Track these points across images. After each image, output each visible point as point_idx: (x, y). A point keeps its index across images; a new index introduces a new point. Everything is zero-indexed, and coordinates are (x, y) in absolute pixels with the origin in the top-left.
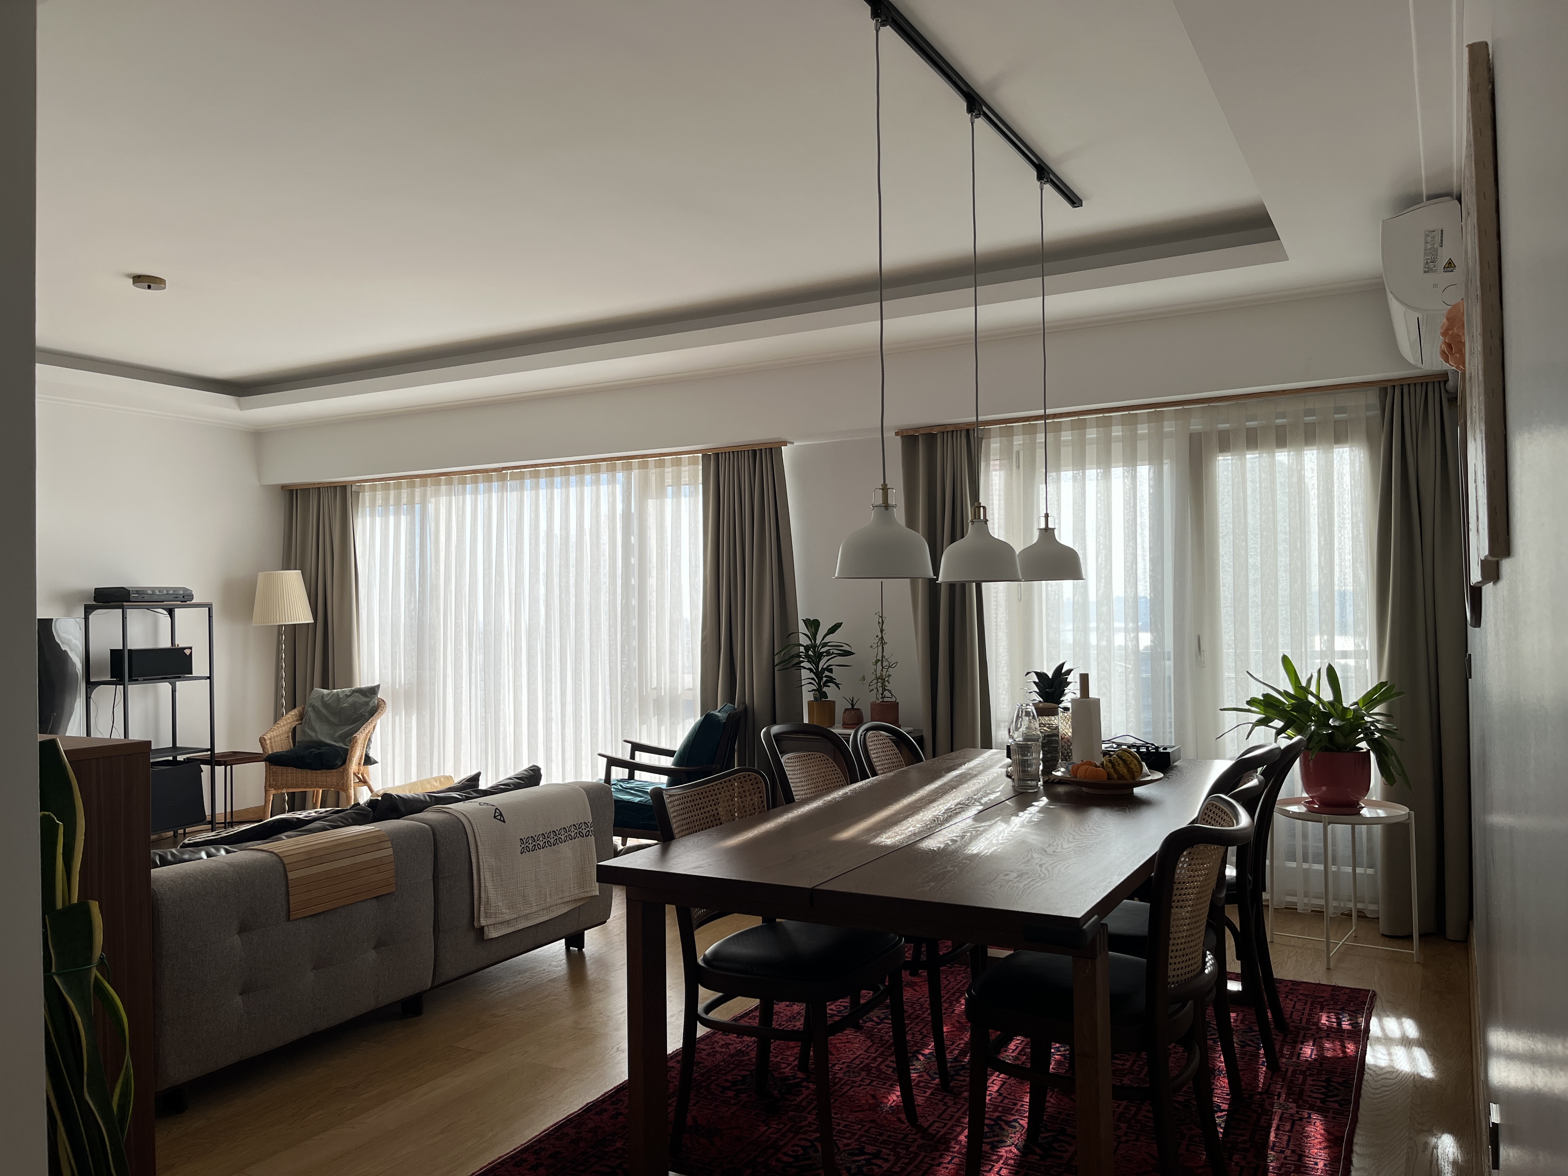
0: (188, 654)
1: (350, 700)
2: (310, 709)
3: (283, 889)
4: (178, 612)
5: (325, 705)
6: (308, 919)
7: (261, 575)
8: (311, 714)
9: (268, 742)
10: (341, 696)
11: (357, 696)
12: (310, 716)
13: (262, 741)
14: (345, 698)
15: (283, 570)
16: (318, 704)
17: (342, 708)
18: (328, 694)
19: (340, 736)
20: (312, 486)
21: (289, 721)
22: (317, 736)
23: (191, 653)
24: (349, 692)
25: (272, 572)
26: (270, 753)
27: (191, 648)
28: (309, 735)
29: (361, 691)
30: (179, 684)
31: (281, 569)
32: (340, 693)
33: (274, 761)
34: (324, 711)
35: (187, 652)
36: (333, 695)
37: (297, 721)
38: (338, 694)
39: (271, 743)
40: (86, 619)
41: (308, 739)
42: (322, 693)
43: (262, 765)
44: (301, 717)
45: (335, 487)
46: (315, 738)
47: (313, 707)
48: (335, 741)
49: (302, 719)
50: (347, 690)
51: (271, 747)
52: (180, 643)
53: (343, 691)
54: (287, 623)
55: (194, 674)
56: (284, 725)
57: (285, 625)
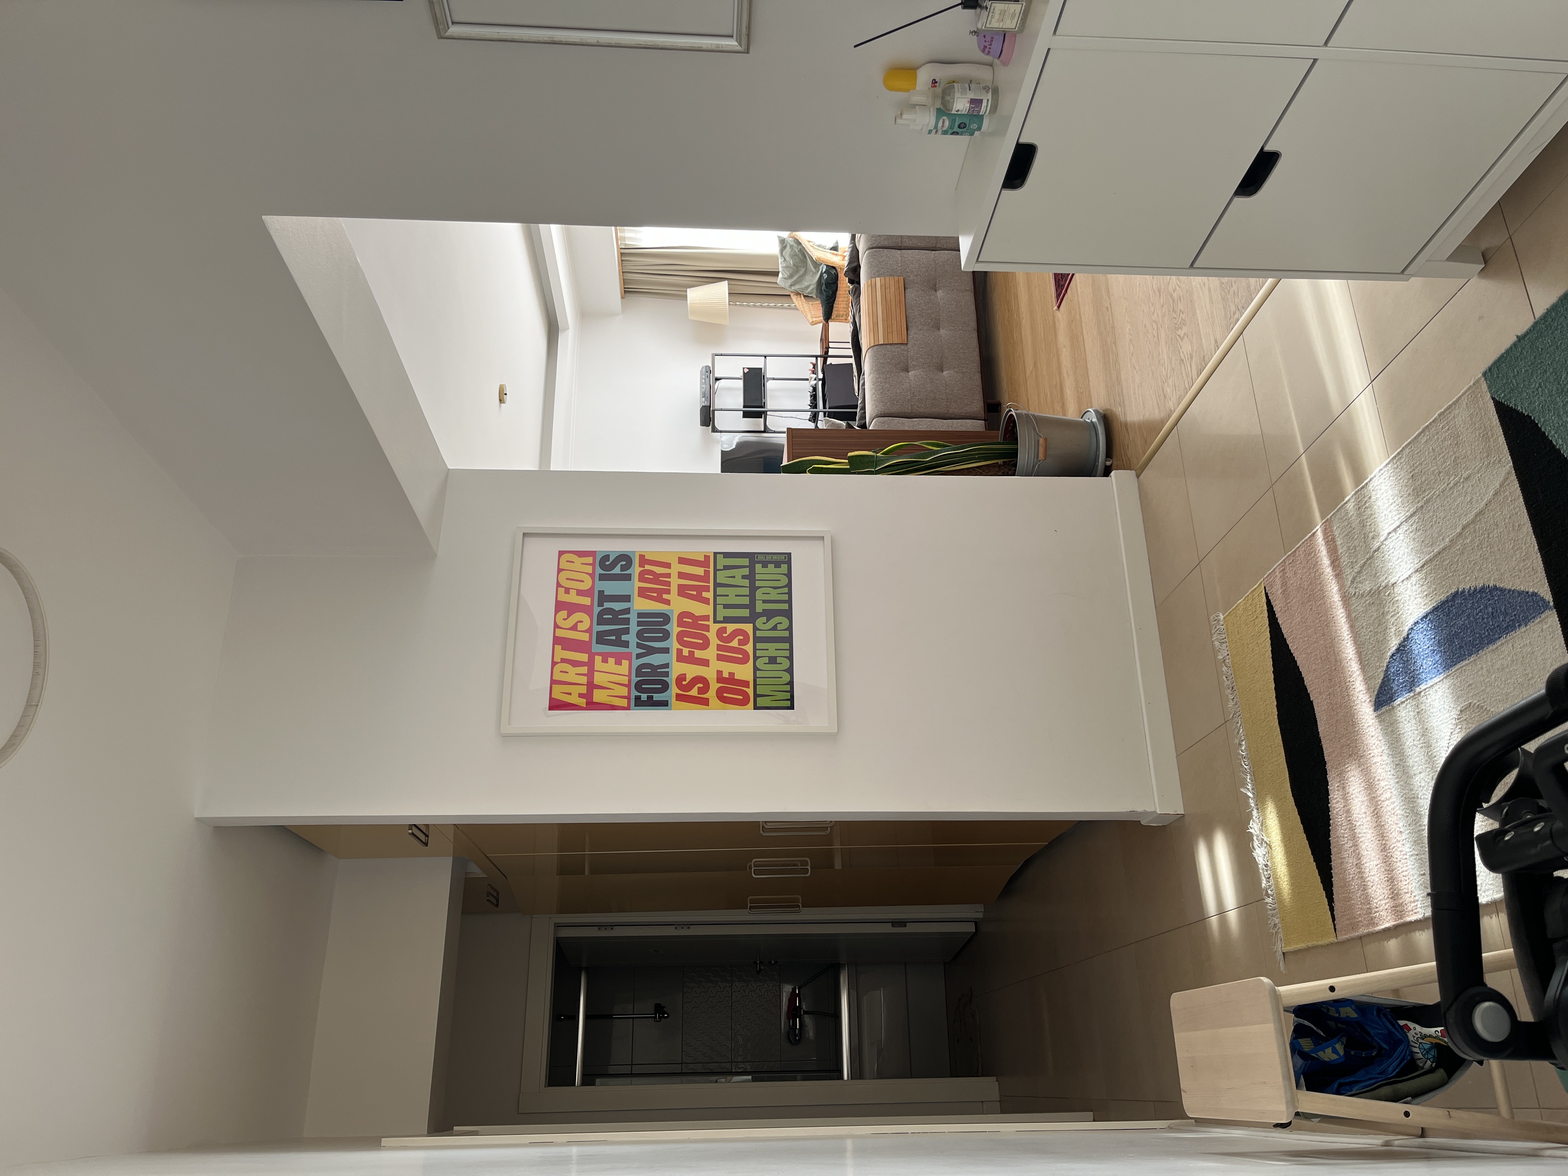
0: (748, 370)
1: (788, 258)
2: (793, 288)
3: (888, 346)
4: (717, 375)
5: (791, 276)
6: (909, 332)
7: (691, 317)
8: (797, 287)
9: (814, 319)
10: (785, 265)
11: (786, 253)
12: (798, 288)
13: (814, 323)
14: (786, 262)
15: (687, 300)
16: (790, 281)
17: (794, 265)
18: (783, 274)
19: (815, 268)
20: (621, 277)
21: (800, 303)
22: (813, 284)
23: (748, 368)
24: (781, 259)
25: (689, 310)
26: (822, 318)
27: (744, 368)
28: (812, 290)
29: (783, 249)
30: (768, 375)
31: (685, 301)
32: (782, 265)
33: (828, 315)
34: (795, 278)
35: (746, 371)
36: (783, 270)
37: (801, 297)
38: (783, 267)
39: (815, 317)
40: (721, 432)
41: (815, 291)
42: (781, 278)
43: (831, 324)
44: (798, 294)
45: (622, 260)
46: (815, 286)
47: (791, 285)
48: (818, 271)
49: (800, 294)
50: (780, 260)
51: (818, 317)
52: (740, 374)
53: (781, 264)
54: (727, 301)
55: (761, 366)
56: (803, 307)
57: (729, 302)
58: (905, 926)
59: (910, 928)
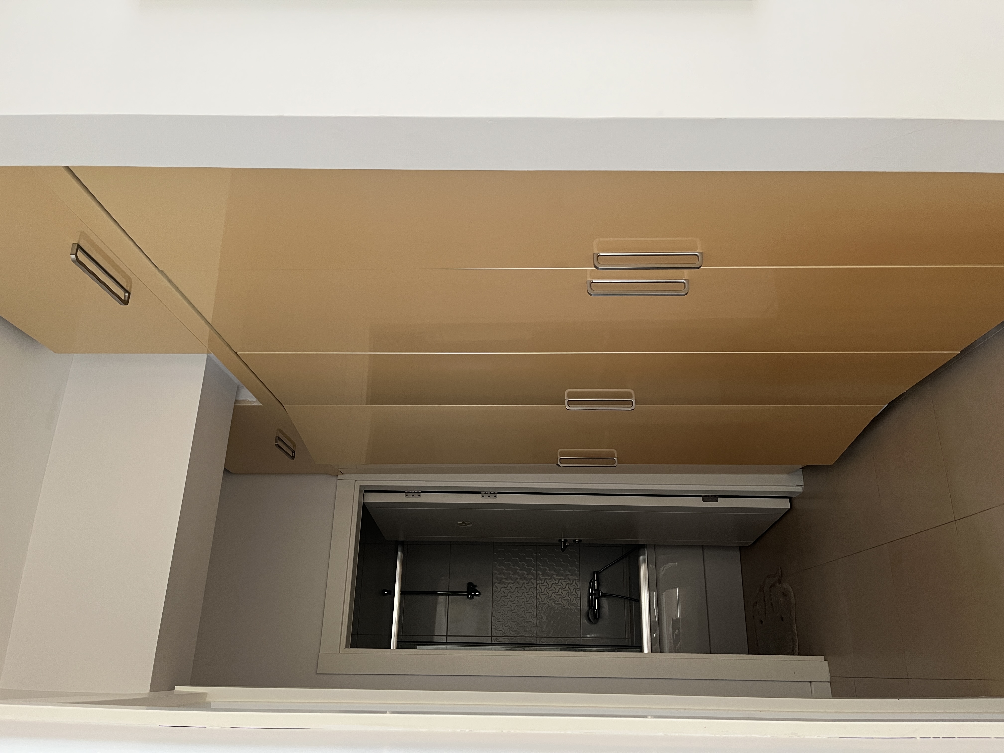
58: (717, 501)
59: (722, 503)
